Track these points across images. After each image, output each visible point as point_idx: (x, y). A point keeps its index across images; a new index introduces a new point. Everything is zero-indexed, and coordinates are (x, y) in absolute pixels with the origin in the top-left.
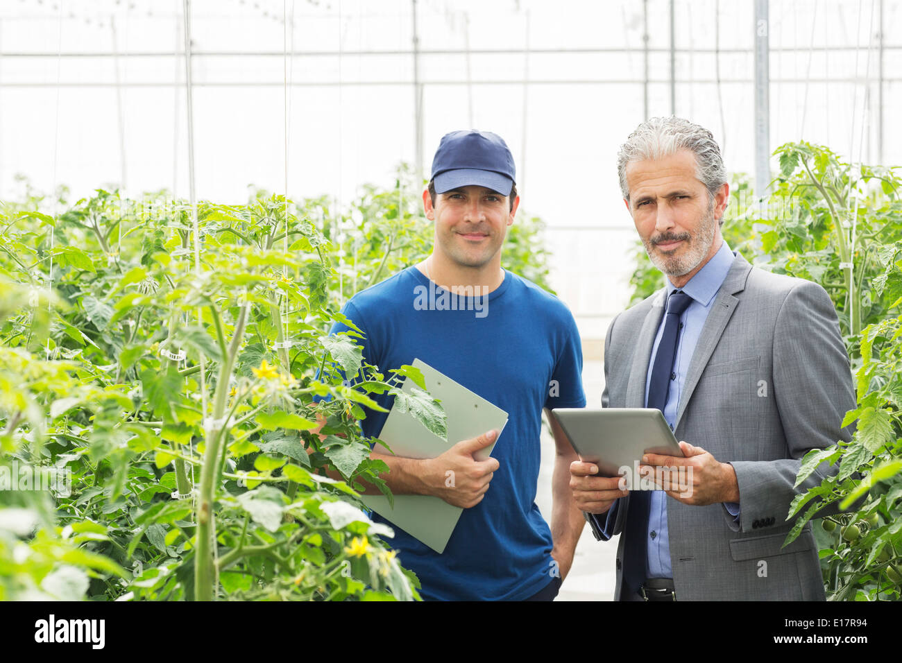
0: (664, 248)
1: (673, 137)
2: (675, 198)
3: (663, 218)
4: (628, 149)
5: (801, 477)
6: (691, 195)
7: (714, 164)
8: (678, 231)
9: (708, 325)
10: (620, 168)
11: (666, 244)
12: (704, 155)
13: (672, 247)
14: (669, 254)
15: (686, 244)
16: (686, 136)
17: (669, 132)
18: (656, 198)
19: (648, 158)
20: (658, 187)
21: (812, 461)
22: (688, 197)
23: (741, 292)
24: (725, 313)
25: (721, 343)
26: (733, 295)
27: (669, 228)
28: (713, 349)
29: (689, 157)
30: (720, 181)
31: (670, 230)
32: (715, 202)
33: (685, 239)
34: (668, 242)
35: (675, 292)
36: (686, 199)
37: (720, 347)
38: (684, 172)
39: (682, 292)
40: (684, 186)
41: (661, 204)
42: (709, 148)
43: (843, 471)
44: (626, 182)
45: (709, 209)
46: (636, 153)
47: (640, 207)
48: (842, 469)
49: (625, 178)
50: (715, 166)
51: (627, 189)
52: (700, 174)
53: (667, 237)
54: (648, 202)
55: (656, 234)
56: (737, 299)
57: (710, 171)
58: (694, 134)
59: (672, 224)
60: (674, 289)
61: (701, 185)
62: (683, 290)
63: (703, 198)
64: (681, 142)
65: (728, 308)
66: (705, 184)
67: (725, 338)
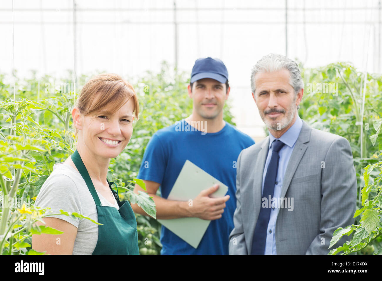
0: (271, 116)
1: (280, 63)
2: (279, 92)
3: (272, 101)
4: (257, 67)
5: (333, 243)
6: (286, 91)
7: (298, 78)
8: (279, 108)
9: (292, 158)
10: (252, 77)
11: (273, 114)
12: (294, 73)
13: (275, 116)
14: (273, 119)
15: (283, 115)
16: (286, 63)
17: (278, 60)
18: (270, 92)
19: (267, 71)
20: (271, 86)
21: (338, 234)
22: (285, 92)
23: (308, 142)
24: (301, 153)
25: (299, 168)
26: (304, 144)
27: (275, 106)
28: (295, 170)
29: (287, 73)
30: (300, 87)
31: (275, 108)
32: (297, 97)
33: (282, 112)
34: (274, 113)
35: (275, 141)
36: (284, 93)
37: (298, 169)
38: (283, 80)
39: (279, 141)
40: (284, 87)
41: (272, 94)
42: (296, 70)
43: (355, 242)
44: (255, 83)
45: (294, 100)
46: (261, 69)
47: (261, 96)
48: (354, 241)
49: (254, 81)
50: (298, 79)
51: (255, 87)
52: (291, 82)
53: (273, 111)
54: (265, 93)
55: (268, 109)
56: (306, 146)
57: (296, 81)
58: (290, 63)
59: (276, 105)
60: (274, 139)
61: (292, 88)
62: (280, 139)
63: (292, 94)
64: (284, 66)
65: (302, 151)
66: (293, 88)
67: (301, 164)
